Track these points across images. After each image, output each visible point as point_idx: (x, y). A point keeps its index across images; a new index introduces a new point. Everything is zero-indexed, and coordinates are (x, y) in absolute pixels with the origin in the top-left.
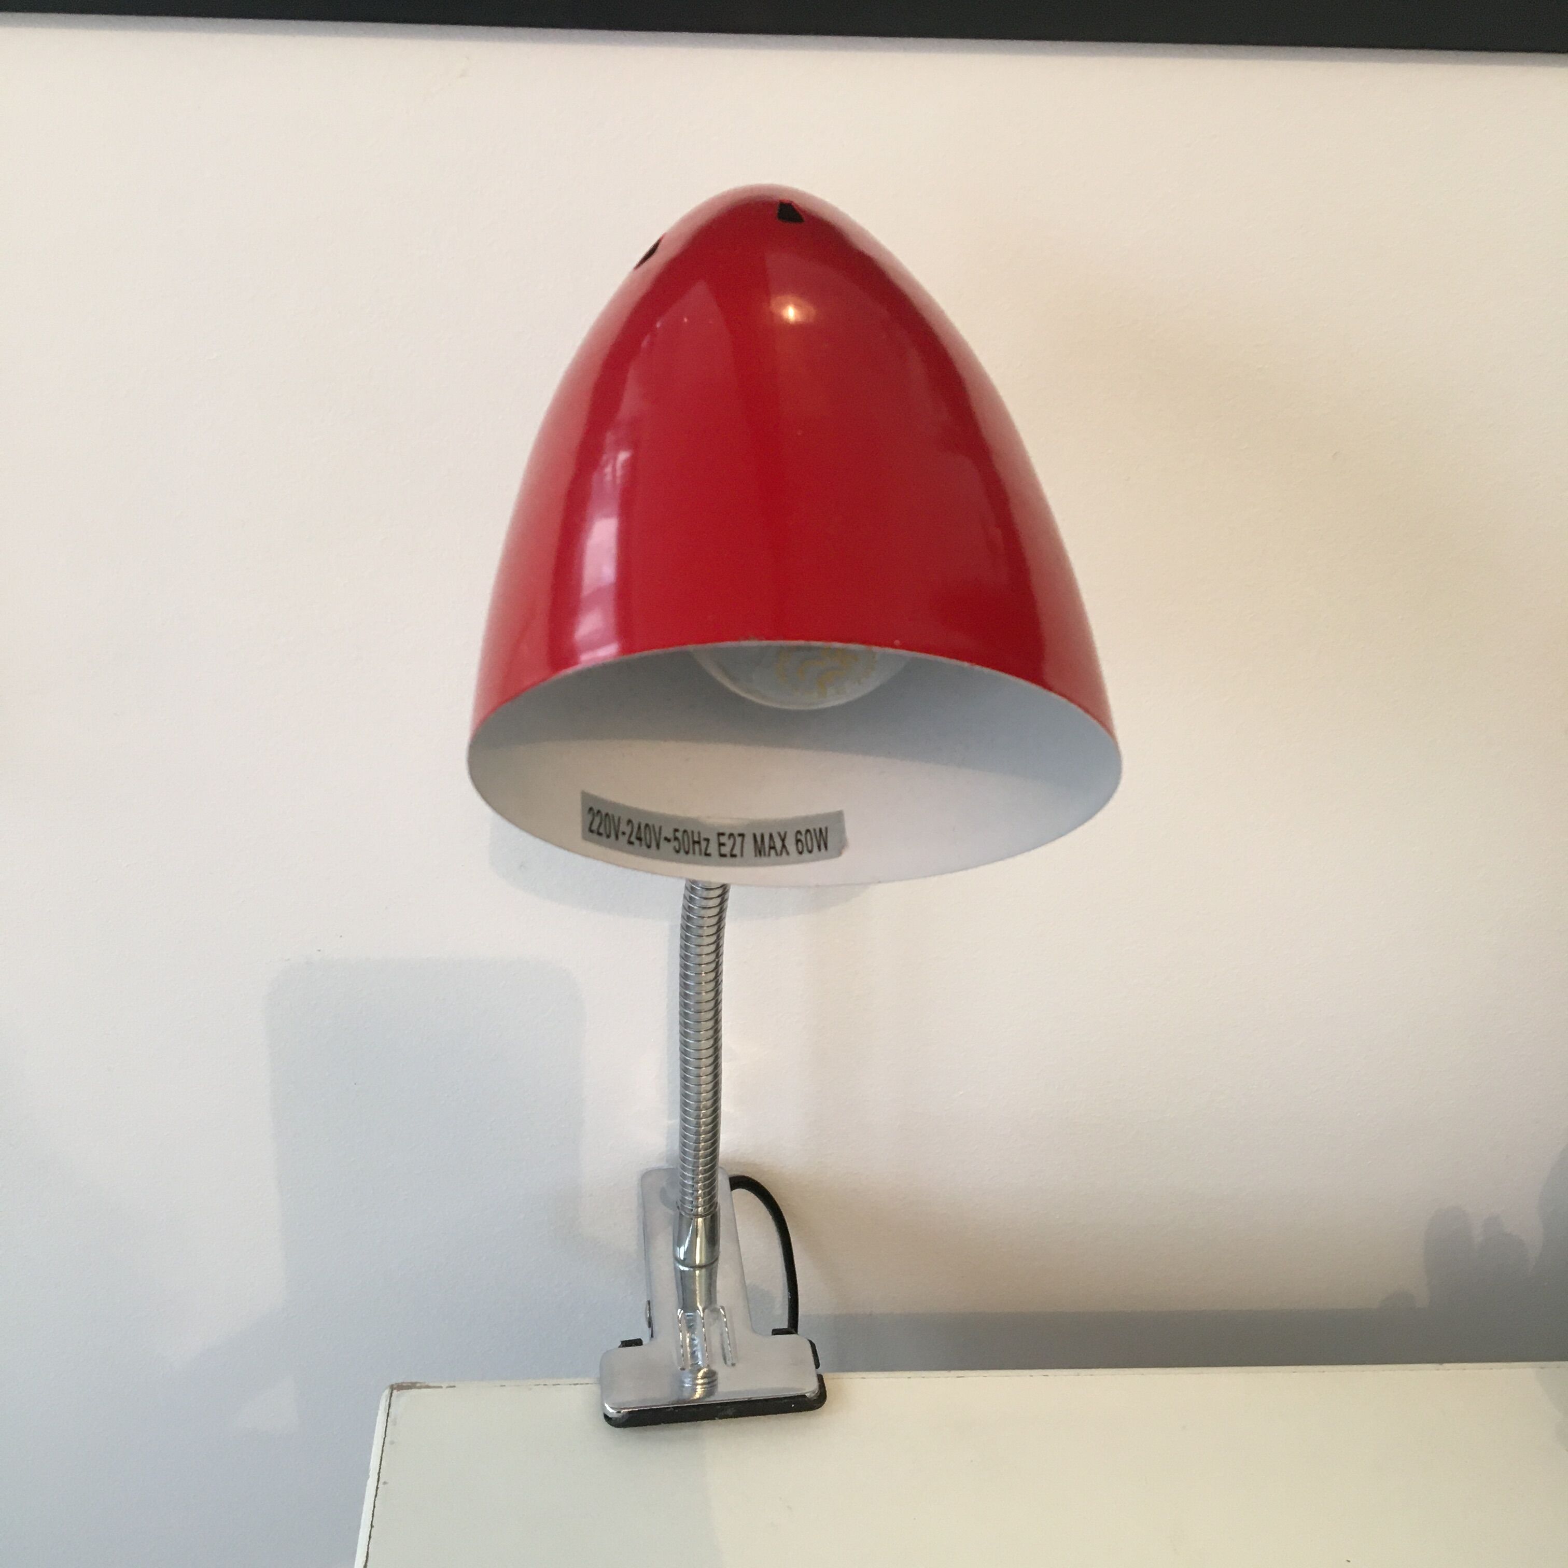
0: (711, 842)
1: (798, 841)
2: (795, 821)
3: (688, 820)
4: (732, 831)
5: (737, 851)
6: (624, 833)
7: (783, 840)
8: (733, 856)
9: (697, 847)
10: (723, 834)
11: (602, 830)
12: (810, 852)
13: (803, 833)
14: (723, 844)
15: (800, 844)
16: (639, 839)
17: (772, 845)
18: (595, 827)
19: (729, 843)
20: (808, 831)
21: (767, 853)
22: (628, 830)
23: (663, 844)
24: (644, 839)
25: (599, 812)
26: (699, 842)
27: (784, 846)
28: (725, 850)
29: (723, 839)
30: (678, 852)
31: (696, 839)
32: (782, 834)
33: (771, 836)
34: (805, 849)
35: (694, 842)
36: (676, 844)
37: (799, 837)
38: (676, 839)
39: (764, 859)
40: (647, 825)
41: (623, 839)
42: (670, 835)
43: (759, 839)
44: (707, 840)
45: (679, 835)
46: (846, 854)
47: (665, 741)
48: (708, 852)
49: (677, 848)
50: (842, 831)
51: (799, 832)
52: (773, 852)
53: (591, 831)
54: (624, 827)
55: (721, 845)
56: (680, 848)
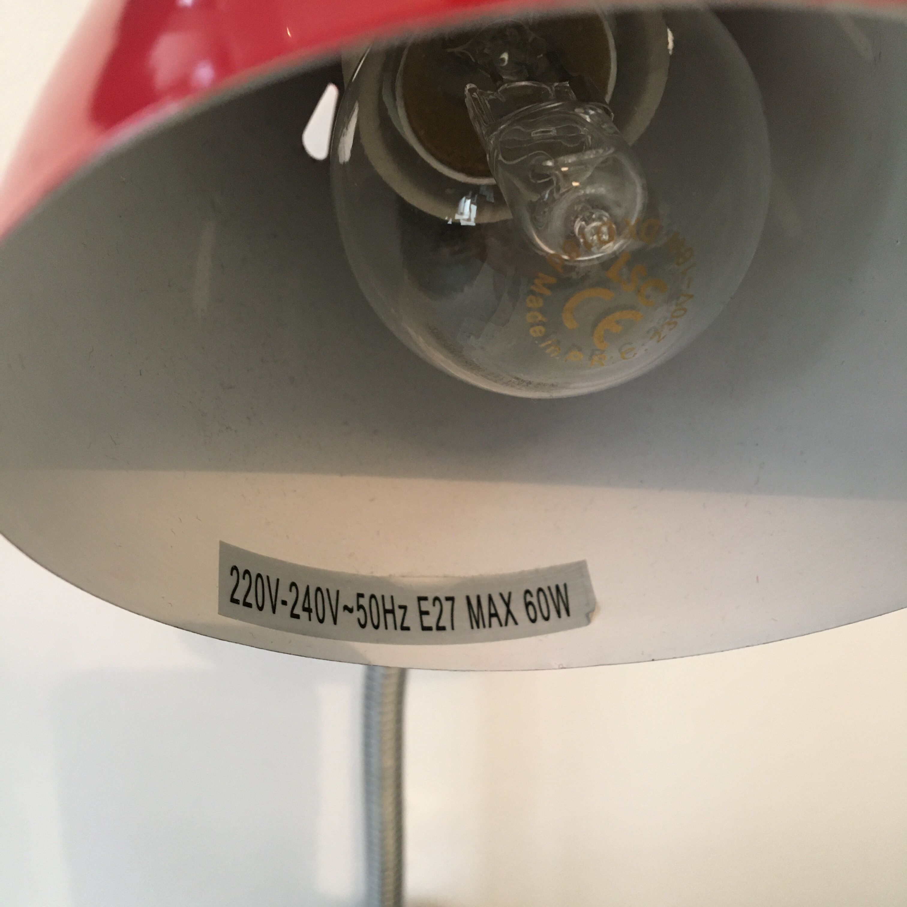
0: (409, 609)
1: (528, 604)
2: (521, 576)
3: (380, 581)
4: (438, 594)
5: (445, 622)
6: (284, 603)
7: (507, 604)
8: (441, 629)
9: (389, 617)
10: (425, 599)
11: (251, 599)
12: (547, 619)
13: (534, 593)
14: (427, 613)
15: (531, 608)
16: (308, 610)
17: (493, 611)
18: (239, 596)
19: (434, 611)
20: (540, 590)
21: (487, 623)
22: (290, 598)
23: (342, 615)
24: (314, 610)
25: (247, 572)
26: (392, 611)
27: (509, 612)
28: (429, 621)
29: (426, 606)
30: (363, 626)
31: (388, 606)
32: (506, 597)
33: (490, 599)
34: (539, 614)
35: (386, 611)
36: (360, 614)
37: (529, 599)
38: (360, 607)
39: (483, 632)
40: (319, 589)
41: (283, 611)
42: (352, 604)
43: (474, 603)
44: (404, 608)
45: (364, 602)
46: (597, 621)
47: (342, 475)
48: (405, 625)
49: (363, 622)
50: (588, 590)
51: (527, 592)
52: (494, 620)
53: (234, 601)
54: (284, 594)
55: (423, 613)
56: (366, 622)
